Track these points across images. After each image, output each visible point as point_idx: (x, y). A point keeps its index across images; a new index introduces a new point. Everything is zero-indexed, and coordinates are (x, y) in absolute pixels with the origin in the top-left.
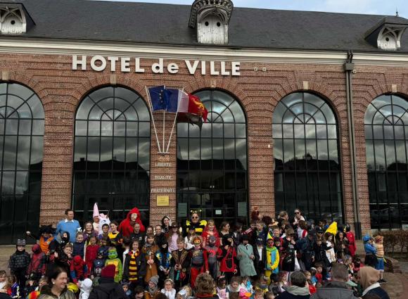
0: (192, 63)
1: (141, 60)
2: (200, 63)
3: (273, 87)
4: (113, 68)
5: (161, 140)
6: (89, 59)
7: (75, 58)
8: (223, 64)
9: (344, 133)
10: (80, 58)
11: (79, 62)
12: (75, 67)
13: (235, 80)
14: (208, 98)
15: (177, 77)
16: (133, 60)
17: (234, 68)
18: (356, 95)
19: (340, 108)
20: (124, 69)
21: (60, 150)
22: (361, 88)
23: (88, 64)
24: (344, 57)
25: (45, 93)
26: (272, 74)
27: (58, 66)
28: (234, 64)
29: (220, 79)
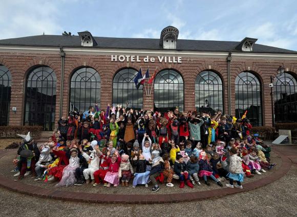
0: (161, 57)
1: (139, 57)
2: (164, 58)
3: (196, 68)
4: (128, 60)
5: (147, 91)
6: (118, 57)
7: (112, 56)
8: (174, 58)
9: (226, 88)
10: (114, 56)
11: (114, 58)
12: (112, 60)
13: (179, 65)
14: (167, 73)
15: (155, 64)
16: (136, 57)
17: (179, 60)
18: (232, 71)
19: (224, 77)
20: (132, 61)
21: (107, 94)
22: (234, 68)
23: (118, 59)
24: (227, 54)
25: (101, 71)
26: (195, 62)
27: (106, 60)
28: (179, 58)
29: (173, 65)
